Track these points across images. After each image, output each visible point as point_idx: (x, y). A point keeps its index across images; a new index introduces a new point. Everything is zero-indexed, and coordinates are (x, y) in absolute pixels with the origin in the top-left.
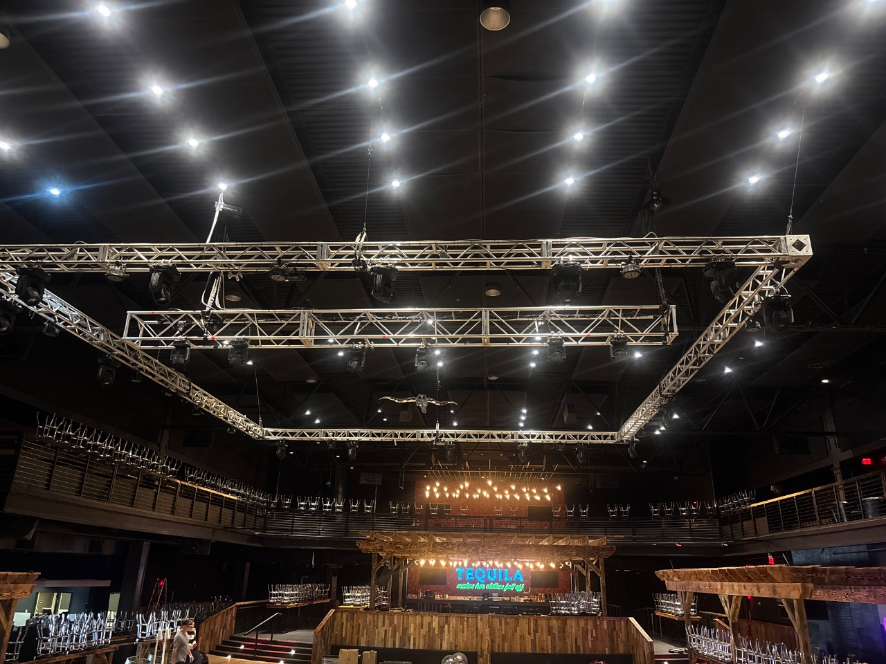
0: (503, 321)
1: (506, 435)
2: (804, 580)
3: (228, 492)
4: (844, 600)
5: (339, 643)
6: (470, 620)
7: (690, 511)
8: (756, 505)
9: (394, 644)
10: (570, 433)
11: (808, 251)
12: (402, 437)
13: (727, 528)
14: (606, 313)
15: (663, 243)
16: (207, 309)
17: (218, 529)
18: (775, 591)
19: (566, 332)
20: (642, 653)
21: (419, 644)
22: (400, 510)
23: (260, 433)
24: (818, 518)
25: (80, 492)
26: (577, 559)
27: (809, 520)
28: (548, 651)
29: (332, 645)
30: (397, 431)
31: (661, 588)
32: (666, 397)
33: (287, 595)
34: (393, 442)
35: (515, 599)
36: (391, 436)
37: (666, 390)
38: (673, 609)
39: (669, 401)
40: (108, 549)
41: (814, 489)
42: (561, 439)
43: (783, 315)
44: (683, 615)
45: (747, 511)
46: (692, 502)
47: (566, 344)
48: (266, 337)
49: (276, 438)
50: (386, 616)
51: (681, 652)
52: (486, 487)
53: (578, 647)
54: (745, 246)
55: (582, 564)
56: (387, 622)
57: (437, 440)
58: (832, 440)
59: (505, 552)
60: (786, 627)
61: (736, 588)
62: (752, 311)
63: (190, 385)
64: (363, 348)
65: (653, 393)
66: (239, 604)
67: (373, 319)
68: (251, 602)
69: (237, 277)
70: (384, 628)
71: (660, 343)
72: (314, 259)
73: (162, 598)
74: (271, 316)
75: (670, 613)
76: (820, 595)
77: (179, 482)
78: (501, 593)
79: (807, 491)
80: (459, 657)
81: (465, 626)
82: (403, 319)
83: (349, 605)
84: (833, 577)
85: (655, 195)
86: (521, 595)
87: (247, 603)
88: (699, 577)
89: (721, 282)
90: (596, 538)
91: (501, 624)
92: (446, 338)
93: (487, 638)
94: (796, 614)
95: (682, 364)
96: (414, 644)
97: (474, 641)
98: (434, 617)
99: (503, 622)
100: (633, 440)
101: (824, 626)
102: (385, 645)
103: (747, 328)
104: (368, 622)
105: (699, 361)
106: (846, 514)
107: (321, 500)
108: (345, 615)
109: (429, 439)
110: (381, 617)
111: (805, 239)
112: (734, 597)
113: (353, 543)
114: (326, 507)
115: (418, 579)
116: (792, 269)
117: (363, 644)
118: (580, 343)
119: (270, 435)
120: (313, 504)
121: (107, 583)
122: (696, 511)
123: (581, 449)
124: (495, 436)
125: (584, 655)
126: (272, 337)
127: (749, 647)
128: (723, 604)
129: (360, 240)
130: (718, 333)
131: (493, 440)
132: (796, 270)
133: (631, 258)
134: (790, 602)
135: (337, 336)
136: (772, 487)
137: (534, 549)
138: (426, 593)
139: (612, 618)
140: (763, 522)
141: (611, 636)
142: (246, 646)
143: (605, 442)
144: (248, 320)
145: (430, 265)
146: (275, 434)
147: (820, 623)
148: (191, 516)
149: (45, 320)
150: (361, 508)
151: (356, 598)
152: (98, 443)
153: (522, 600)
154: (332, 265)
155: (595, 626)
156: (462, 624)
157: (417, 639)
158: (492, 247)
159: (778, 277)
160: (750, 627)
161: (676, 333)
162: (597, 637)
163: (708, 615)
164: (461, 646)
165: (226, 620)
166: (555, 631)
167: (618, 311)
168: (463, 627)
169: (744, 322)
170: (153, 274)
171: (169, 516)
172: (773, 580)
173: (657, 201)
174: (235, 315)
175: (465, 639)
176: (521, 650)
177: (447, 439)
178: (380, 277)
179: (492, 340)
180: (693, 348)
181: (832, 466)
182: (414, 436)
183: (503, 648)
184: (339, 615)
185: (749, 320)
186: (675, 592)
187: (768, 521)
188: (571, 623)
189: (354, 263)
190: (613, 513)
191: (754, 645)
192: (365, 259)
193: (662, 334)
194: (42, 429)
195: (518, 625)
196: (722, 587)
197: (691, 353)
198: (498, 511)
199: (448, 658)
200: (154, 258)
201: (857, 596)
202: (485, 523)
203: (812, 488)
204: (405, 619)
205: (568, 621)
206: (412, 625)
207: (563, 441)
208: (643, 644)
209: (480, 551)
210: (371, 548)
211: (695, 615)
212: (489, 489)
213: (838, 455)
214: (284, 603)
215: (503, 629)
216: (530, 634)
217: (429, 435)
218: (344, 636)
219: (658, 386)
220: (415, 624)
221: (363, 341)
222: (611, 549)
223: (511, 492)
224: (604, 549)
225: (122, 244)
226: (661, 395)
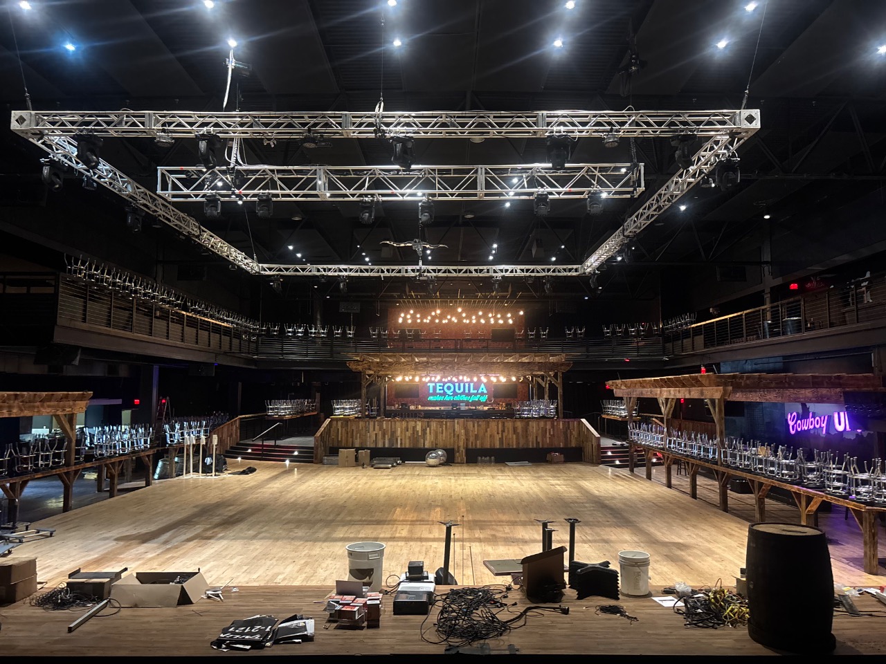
0: (495, 176)
1: (483, 270)
2: (725, 385)
3: (224, 321)
4: (758, 400)
5: (336, 445)
6: (448, 424)
7: (638, 331)
8: (696, 325)
9: (384, 443)
10: (539, 267)
11: (757, 125)
12: (389, 272)
13: (669, 345)
14: (585, 169)
15: (639, 116)
16: (232, 166)
17: (220, 354)
18: (702, 393)
19: (551, 187)
20: (591, 445)
21: (405, 444)
22: (379, 335)
23: (256, 269)
24: (745, 335)
25: (110, 324)
26: (539, 373)
27: (738, 337)
28: (513, 446)
29: (330, 447)
30: (383, 267)
31: (610, 395)
32: (628, 237)
33: (283, 409)
34: (380, 276)
35: (480, 408)
36: (378, 272)
37: (629, 231)
38: (619, 412)
39: (630, 240)
40: (123, 372)
41: (745, 312)
42: (531, 272)
43: (731, 175)
44: (626, 416)
45: (688, 331)
46: (640, 322)
47: (550, 197)
48: (288, 192)
49: (271, 273)
50: (376, 423)
51: (622, 445)
52: (454, 313)
53: (538, 443)
54: (708, 118)
55: (543, 377)
56: (377, 427)
57: (420, 275)
58: (766, 268)
59: (477, 369)
60: (710, 424)
61: (672, 392)
62: (706, 169)
63: (200, 228)
64: (372, 201)
65: (617, 232)
66: (241, 416)
67: (380, 174)
68: (250, 415)
69: (272, 143)
70: (375, 432)
71: (629, 196)
72: (340, 128)
73: (167, 414)
74: (289, 172)
75: (615, 415)
76: (739, 397)
77: (184, 313)
78: (467, 403)
79: (739, 314)
80: (440, 453)
81: (444, 429)
82: (407, 174)
83: (339, 415)
84: (748, 382)
85: (634, 59)
86: (485, 404)
87: (247, 416)
88: (642, 385)
89: (683, 152)
90: (556, 355)
91: (474, 426)
92: (447, 193)
93: (463, 437)
94: (717, 409)
95: (645, 209)
96: (401, 444)
97: (452, 440)
98: (418, 422)
99: (476, 425)
100: (594, 272)
101: (740, 421)
102: (376, 444)
103: (702, 184)
104: (360, 428)
105: (659, 208)
106: (769, 331)
107: (306, 326)
108: (339, 423)
109: (413, 274)
110: (371, 424)
111: (756, 113)
112: (670, 400)
113: (343, 363)
114: (311, 333)
115: (393, 393)
116: (742, 139)
117: (357, 446)
118: (562, 196)
119: (265, 270)
120: (300, 330)
121: (119, 402)
122: (643, 331)
123: (548, 281)
124: (473, 271)
125: (542, 449)
126: (292, 192)
127: (678, 437)
128: (661, 406)
129: (379, 110)
130: (677, 186)
131: (470, 275)
132: (746, 139)
133: (611, 130)
134: (713, 401)
135: (351, 191)
136: (711, 310)
137: (502, 366)
138: (402, 405)
139: (567, 420)
140: (700, 340)
141: (565, 434)
142: (252, 450)
143: (569, 274)
144: (267, 174)
145: (441, 133)
146: (270, 269)
147: (737, 419)
148: (197, 343)
149: (83, 174)
150: (344, 333)
151: (345, 409)
152: (118, 280)
153: (486, 408)
154: (354, 132)
155: (553, 426)
156: (441, 427)
157: (403, 440)
158: (494, 117)
159: (731, 143)
160: (680, 425)
161: (643, 188)
162: (554, 435)
163: (646, 416)
164: (441, 444)
165: (232, 430)
166: (519, 430)
167: (595, 168)
168: (442, 430)
169: (700, 178)
170: (200, 142)
171: (179, 343)
172: (701, 385)
173: (635, 64)
174: (257, 171)
175: (444, 438)
176: (491, 445)
177: (429, 274)
178: (399, 146)
179: (486, 195)
180: (655, 196)
181: (763, 291)
182: (399, 271)
183: (476, 445)
184: (335, 423)
185: (704, 177)
186: (621, 399)
187: (705, 338)
188: (533, 424)
189: (375, 132)
190: (570, 334)
191: (682, 435)
192: (385, 128)
193: (631, 189)
194: (70, 269)
195: (488, 426)
196: (661, 392)
197: (653, 200)
198: (468, 334)
199: (431, 453)
200: (197, 125)
201: (768, 397)
202: (456, 345)
203: (743, 311)
204: (393, 425)
205: (530, 423)
206: (399, 429)
207: (533, 274)
208: (592, 439)
209: (456, 368)
210: (360, 368)
211: (636, 416)
212: (459, 316)
213: (770, 281)
214: (280, 415)
215: (476, 430)
216: (498, 433)
217: (413, 271)
218: (340, 439)
219: (622, 227)
220: (401, 429)
221: (372, 195)
222: (568, 365)
223: (478, 318)
224: (562, 364)
225: (165, 112)
226: (624, 235)
